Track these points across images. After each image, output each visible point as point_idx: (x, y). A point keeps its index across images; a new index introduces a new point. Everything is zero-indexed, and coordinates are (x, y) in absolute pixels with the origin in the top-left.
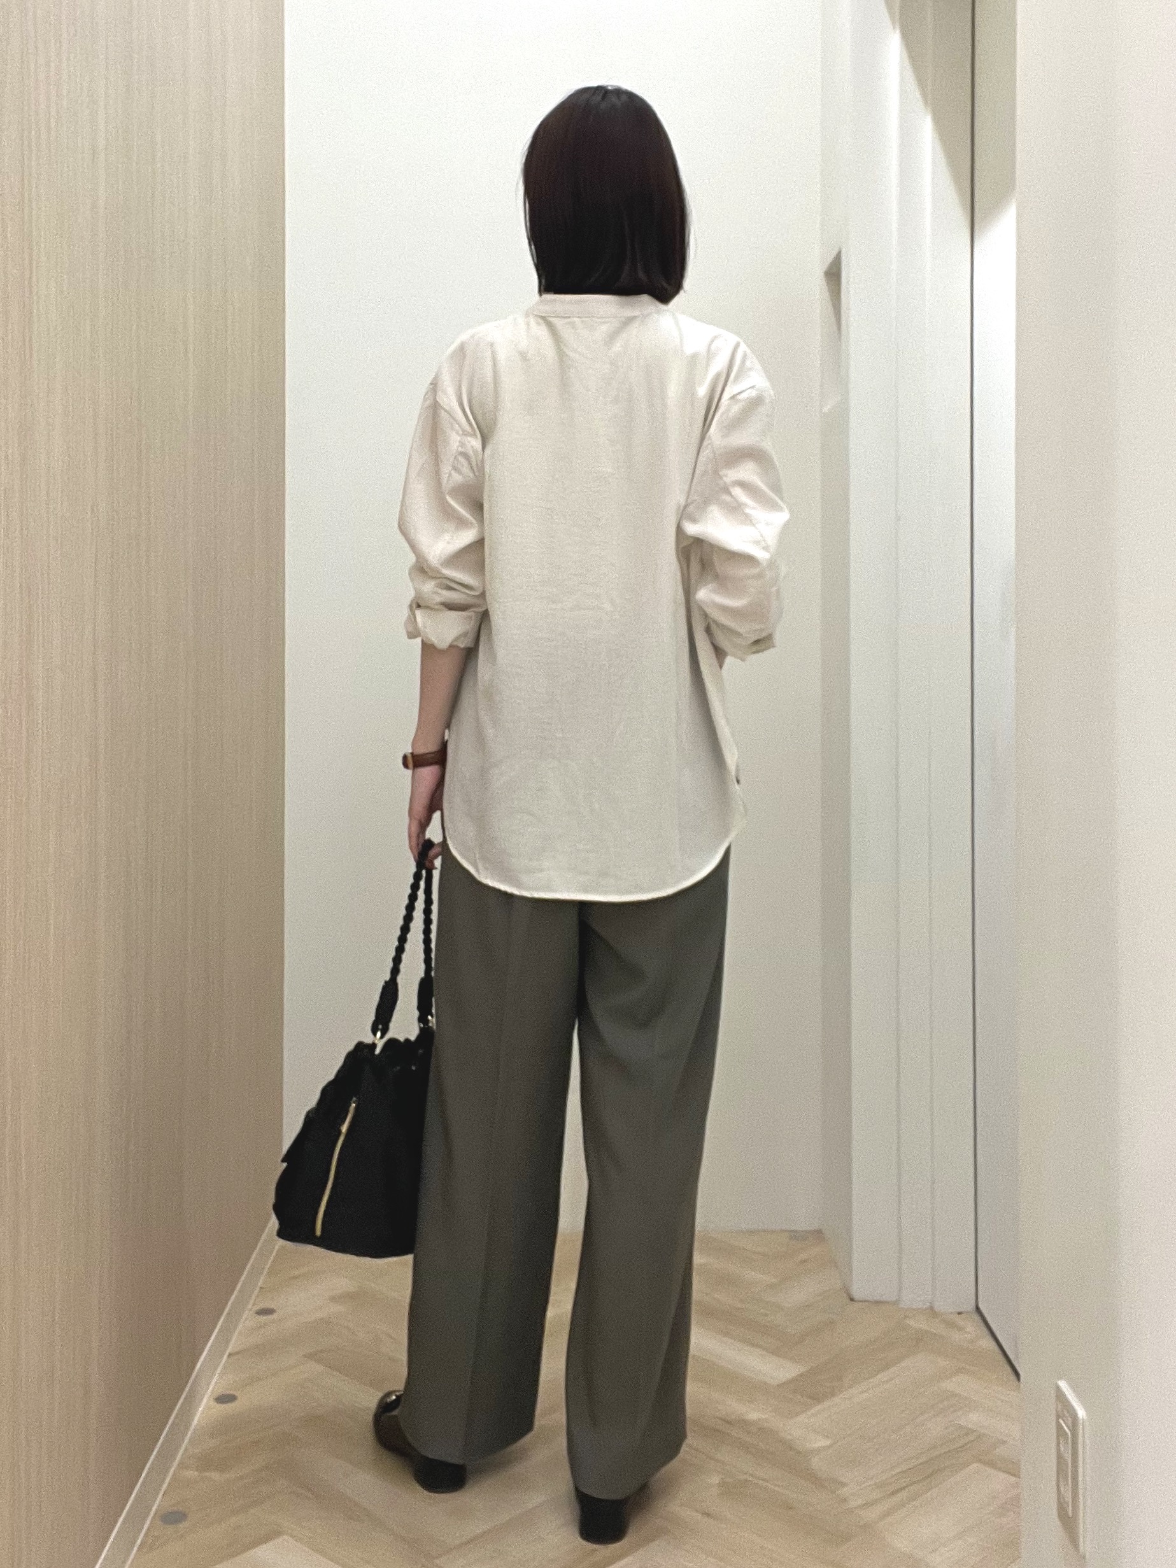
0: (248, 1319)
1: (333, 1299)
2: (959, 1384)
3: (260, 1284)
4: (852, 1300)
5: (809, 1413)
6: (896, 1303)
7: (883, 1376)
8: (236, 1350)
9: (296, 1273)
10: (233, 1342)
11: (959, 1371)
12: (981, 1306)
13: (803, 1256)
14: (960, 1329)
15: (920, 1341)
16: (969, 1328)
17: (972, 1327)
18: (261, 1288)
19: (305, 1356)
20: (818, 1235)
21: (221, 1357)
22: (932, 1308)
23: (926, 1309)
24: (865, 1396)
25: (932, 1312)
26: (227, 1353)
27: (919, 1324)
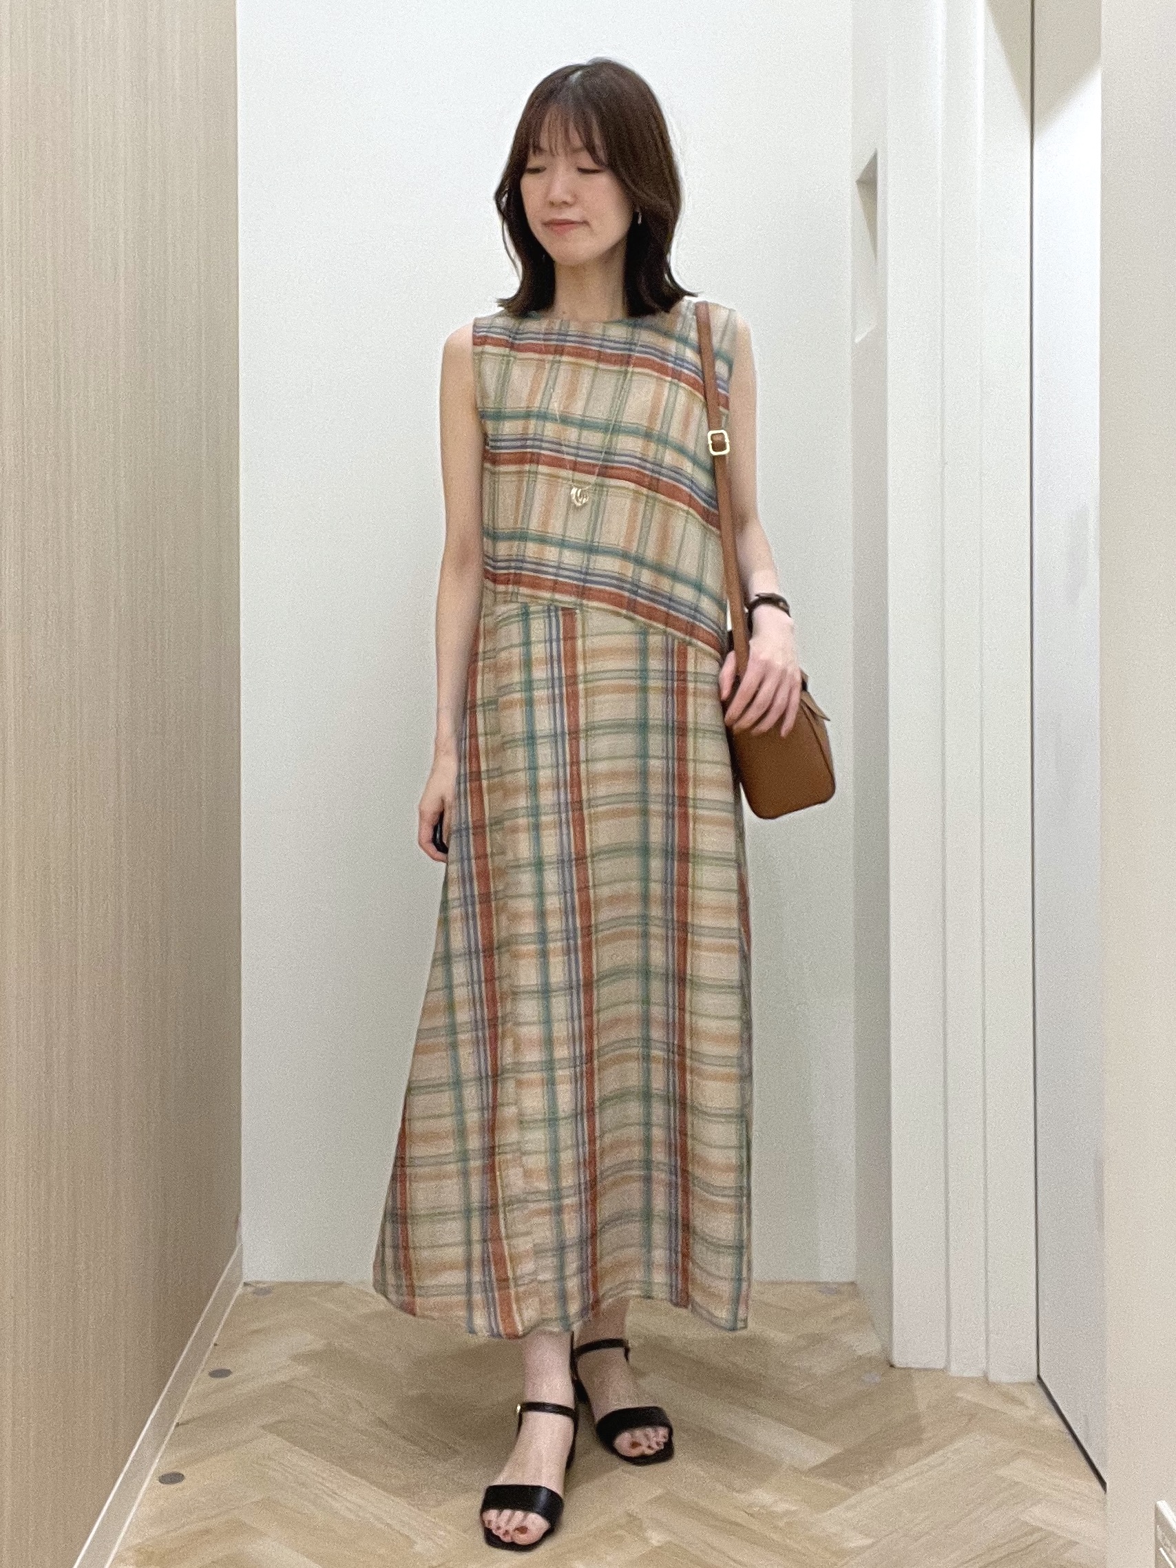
0: (200, 1383)
1: (298, 1358)
2: (1020, 1471)
3: (214, 1340)
4: (892, 1366)
5: (846, 1503)
6: (945, 1370)
7: (931, 1459)
8: (186, 1417)
9: (256, 1326)
10: (181, 1412)
11: (1019, 1454)
12: (1043, 1378)
13: (838, 1313)
14: (1022, 1404)
15: (972, 1417)
16: (1029, 1404)
17: (1034, 1402)
18: (215, 1345)
19: (263, 1427)
20: (853, 1289)
21: (169, 1428)
22: (986, 1377)
23: (978, 1379)
24: (910, 1484)
25: (985, 1382)
26: (175, 1424)
27: (969, 1396)
